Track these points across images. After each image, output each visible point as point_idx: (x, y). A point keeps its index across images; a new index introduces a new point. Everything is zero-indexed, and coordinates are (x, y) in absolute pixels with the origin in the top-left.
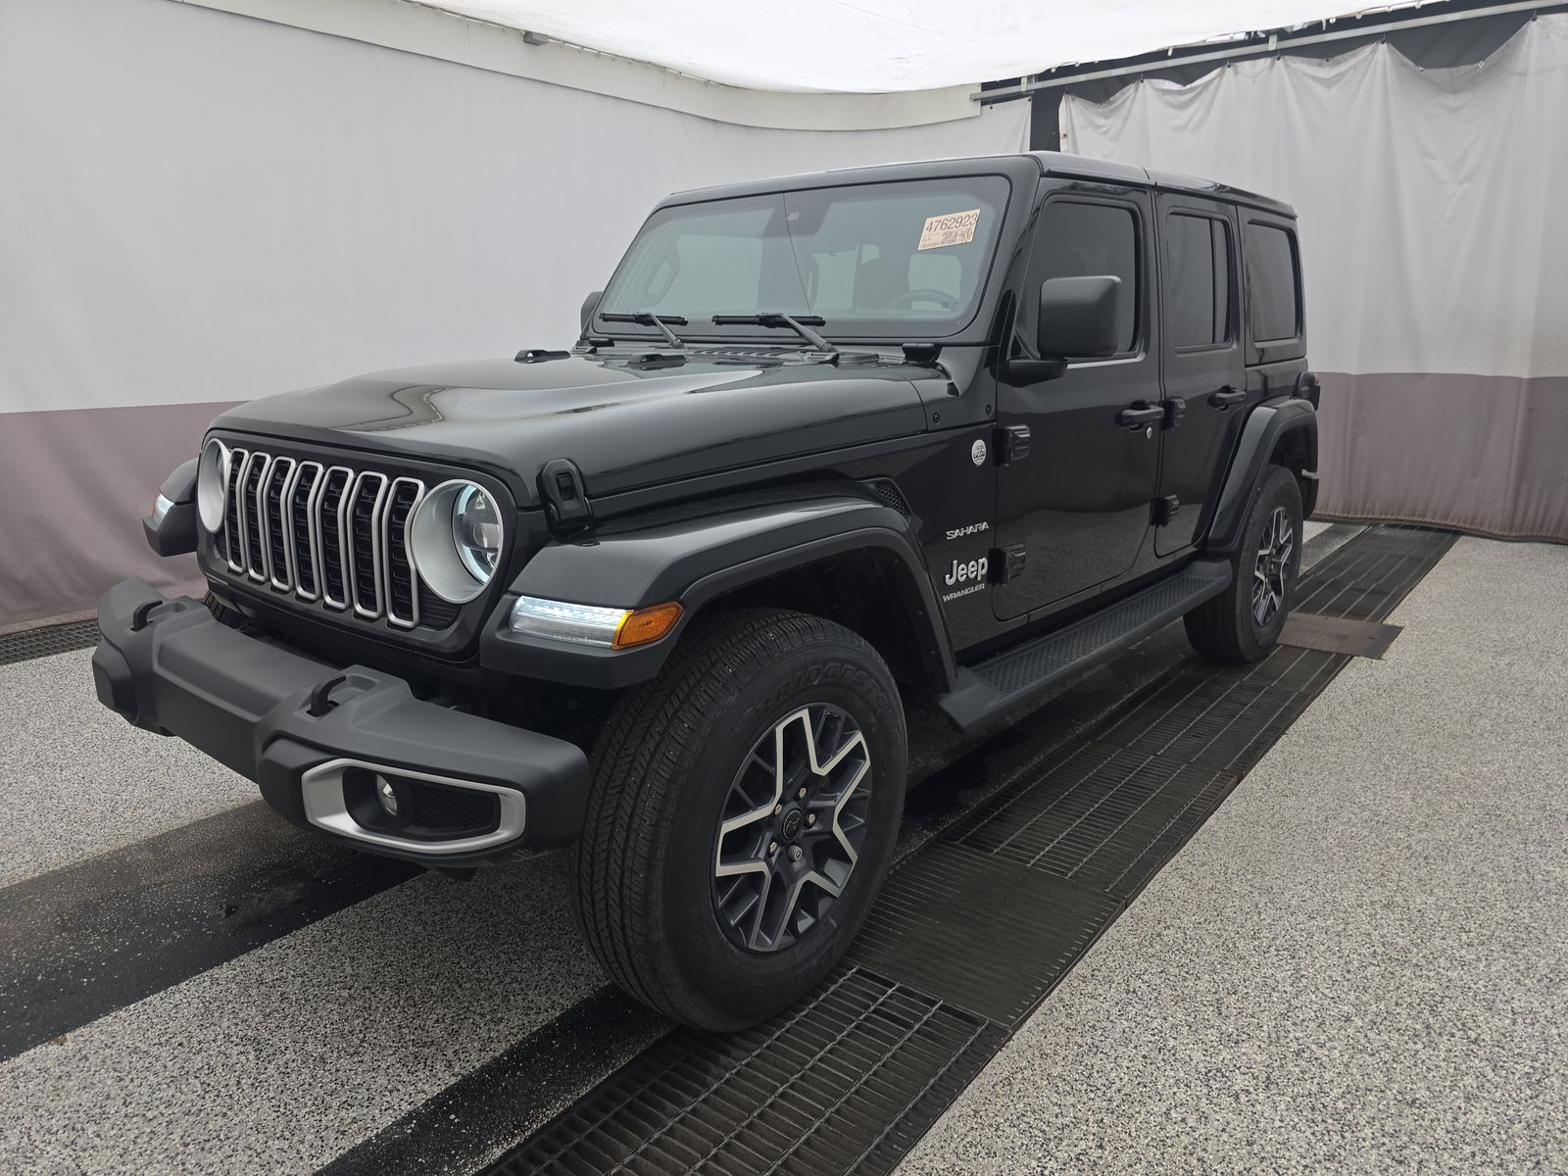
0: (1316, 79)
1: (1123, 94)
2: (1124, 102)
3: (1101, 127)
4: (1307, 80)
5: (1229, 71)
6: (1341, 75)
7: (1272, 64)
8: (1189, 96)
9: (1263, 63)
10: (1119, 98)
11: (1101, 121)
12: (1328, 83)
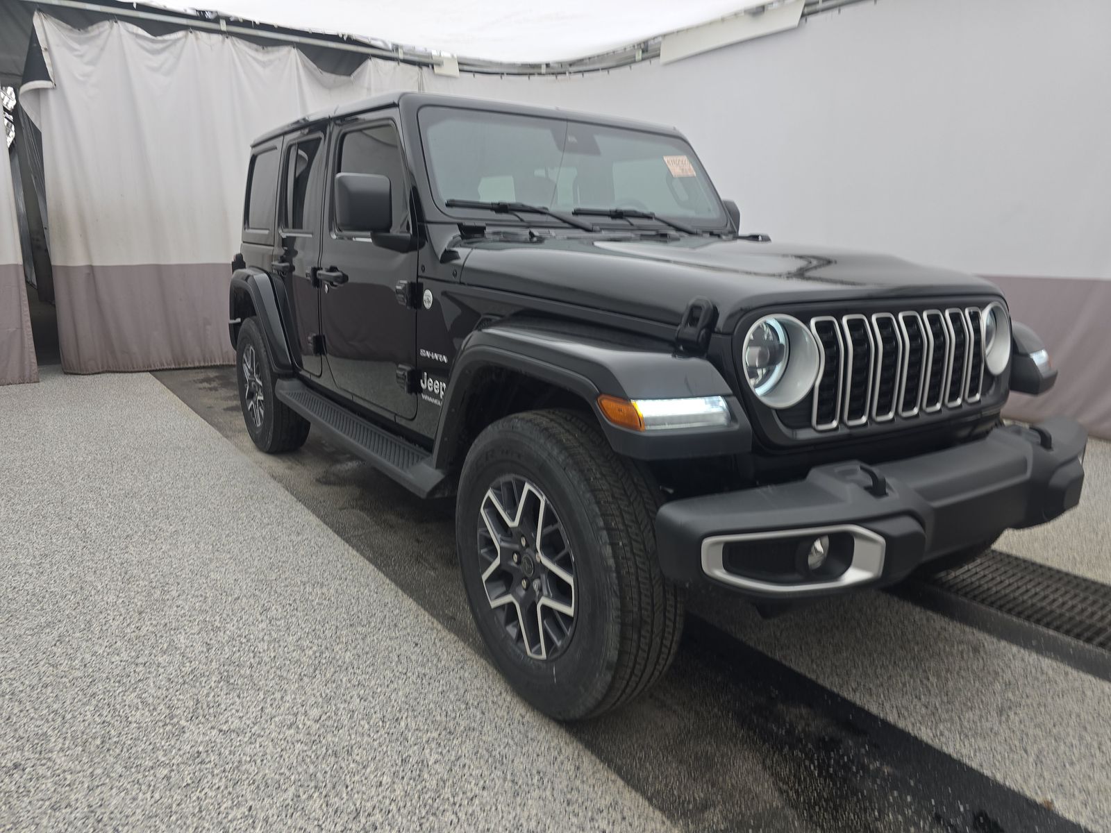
0: (254, 59)
1: (98, 28)
2: (100, 34)
3: (76, 50)
4: (248, 57)
5: (191, 36)
6: (271, 62)
7: (223, 41)
8: (160, 46)
9: (216, 38)
10: (95, 30)
11: (76, 46)
12: (264, 65)
